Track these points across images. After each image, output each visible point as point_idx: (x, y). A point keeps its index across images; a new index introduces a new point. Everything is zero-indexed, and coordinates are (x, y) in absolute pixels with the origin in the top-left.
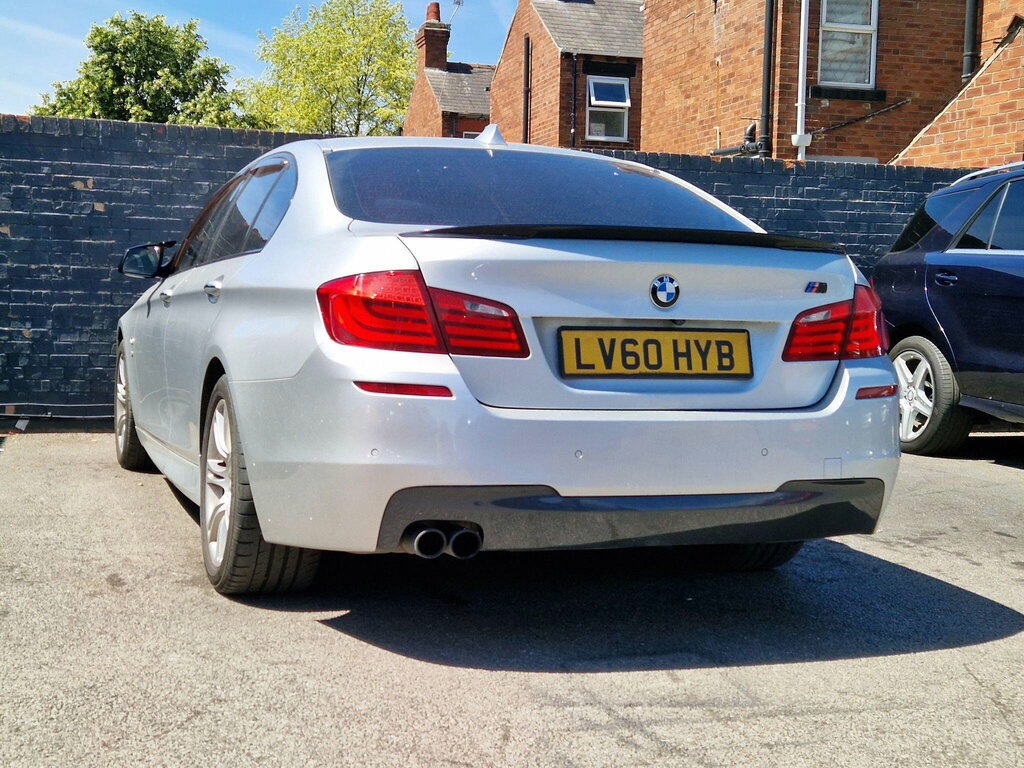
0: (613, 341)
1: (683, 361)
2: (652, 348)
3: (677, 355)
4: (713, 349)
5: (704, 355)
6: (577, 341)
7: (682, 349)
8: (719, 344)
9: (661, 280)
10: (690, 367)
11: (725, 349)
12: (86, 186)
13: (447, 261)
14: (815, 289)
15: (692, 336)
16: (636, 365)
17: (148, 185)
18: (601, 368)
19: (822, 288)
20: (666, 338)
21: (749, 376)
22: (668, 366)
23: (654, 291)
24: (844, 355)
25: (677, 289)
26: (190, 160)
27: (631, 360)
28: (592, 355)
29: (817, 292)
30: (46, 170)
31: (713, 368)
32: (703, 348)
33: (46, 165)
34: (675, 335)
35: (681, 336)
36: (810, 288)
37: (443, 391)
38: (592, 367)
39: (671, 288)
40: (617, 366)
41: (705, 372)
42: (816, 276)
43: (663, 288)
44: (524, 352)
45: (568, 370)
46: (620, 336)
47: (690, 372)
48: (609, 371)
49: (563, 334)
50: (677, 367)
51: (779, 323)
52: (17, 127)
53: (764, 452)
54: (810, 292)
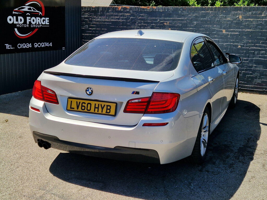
0: (80, 102)
1: (96, 109)
2: (89, 105)
3: (95, 108)
5: (102, 108)
6: (71, 101)
7: (97, 106)
8: (107, 106)
9: (88, 88)
10: (98, 111)
11: (109, 108)
12: (167, 24)
14: (135, 93)
15: (100, 103)
16: (84, 109)
17: (181, 23)
18: (76, 109)
19: (138, 93)
20: (93, 103)
21: (115, 115)
22: (92, 110)
24: (146, 112)
25: (92, 91)
26: (192, 16)
27: (83, 108)
28: (74, 106)
29: (135, 94)
30: (158, 20)
31: (104, 112)
32: (103, 106)
33: (159, 19)
34: (96, 102)
36: (133, 93)
37: (38, 110)
38: (74, 108)
39: (90, 91)
40: (80, 109)
41: (102, 113)
42: (136, 90)
43: (88, 91)
44: (58, 103)
46: (82, 101)
47: (98, 113)
48: (77, 110)
49: (69, 99)
50: (95, 111)
51: (123, 102)
52: (153, 10)
53: (110, 137)
54: (133, 94)
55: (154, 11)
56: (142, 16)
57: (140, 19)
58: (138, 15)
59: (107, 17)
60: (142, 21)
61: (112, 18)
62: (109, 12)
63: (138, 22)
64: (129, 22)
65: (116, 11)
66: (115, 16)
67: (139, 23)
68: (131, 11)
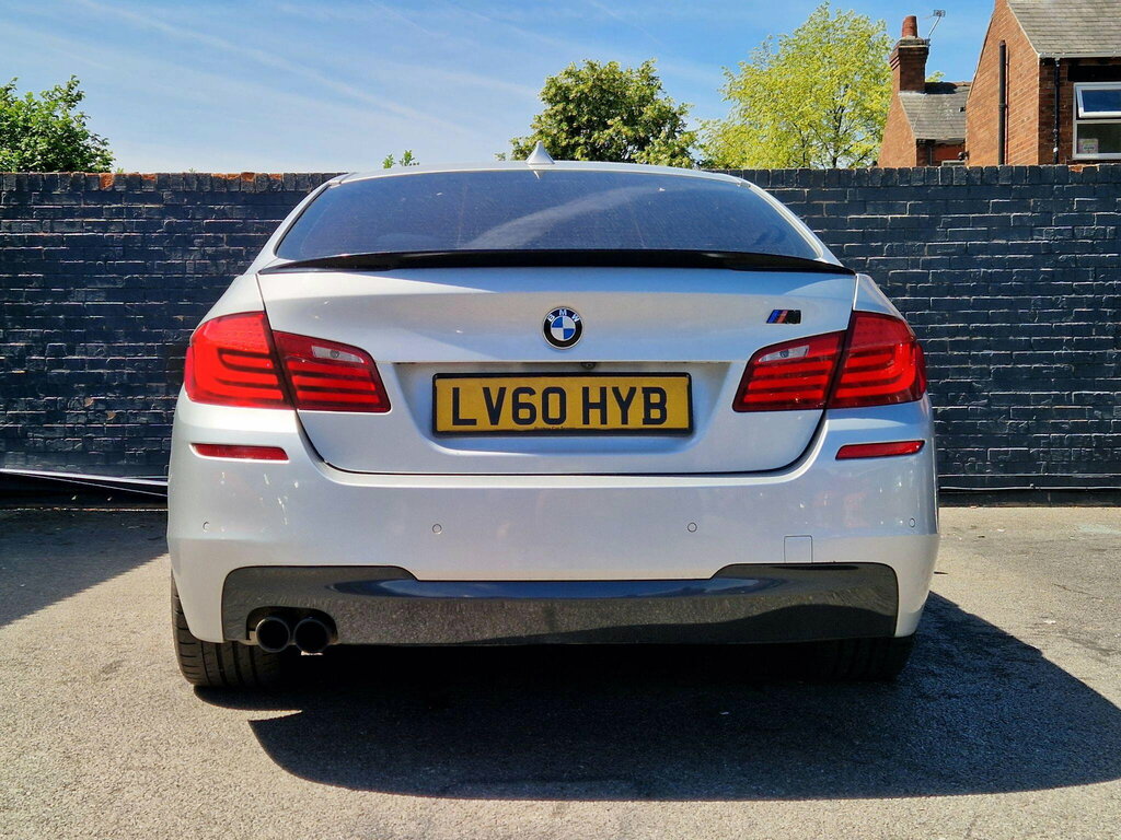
0: (502, 391)
1: (595, 414)
2: (554, 399)
3: (587, 406)
4: (638, 400)
5: (625, 406)
6: (456, 391)
7: (595, 398)
8: (647, 391)
9: (556, 313)
10: (604, 421)
11: (655, 398)
13: (301, 300)
14: (784, 315)
15: (609, 383)
16: (531, 420)
18: (484, 422)
19: (793, 317)
20: (573, 386)
21: (688, 431)
22: (574, 419)
23: (547, 327)
24: (832, 402)
25: (579, 325)
27: (524, 414)
29: (784, 322)
31: (636, 418)
32: (624, 396)
34: (586, 381)
35: (594, 384)
36: (775, 317)
37: (277, 453)
38: (473, 422)
39: (569, 323)
40: (506, 421)
41: (625, 426)
42: (785, 302)
43: (559, 324)
44: (384, 405)
45: (441, 427)
46: (511, 385)
47: (604, 427)
48: (494, 427)
49: (439, 382)
50: (586, 421)
51: (729, 364)
52: (270, 186)
53: (692, 527)
54: (774, 322)
55: (276, 192)
56: (223, 214)
57: (209, 228)
58: (198, 208)
59: (42, 220)
60: (221, 235)
61: (72, 225)
62: (51, 198)
63: (201, 237)
64: (158, 241)
65: (89, 195)
66: (86, 213)
67: (207, 242)
68: (166, 194)
